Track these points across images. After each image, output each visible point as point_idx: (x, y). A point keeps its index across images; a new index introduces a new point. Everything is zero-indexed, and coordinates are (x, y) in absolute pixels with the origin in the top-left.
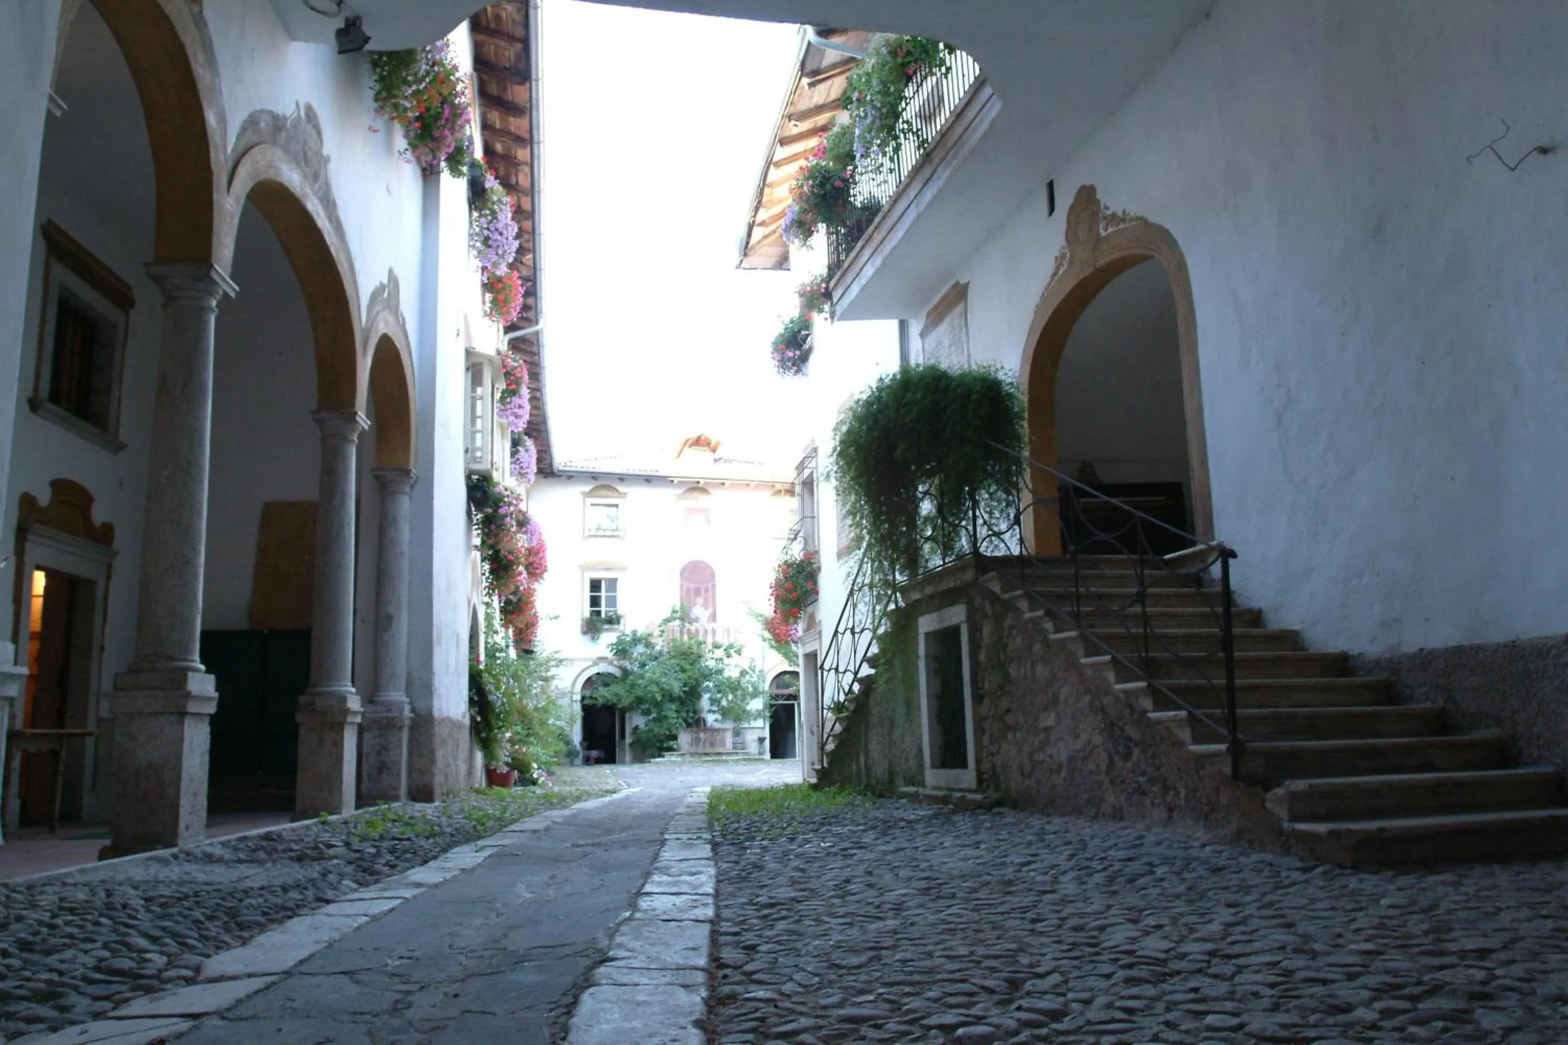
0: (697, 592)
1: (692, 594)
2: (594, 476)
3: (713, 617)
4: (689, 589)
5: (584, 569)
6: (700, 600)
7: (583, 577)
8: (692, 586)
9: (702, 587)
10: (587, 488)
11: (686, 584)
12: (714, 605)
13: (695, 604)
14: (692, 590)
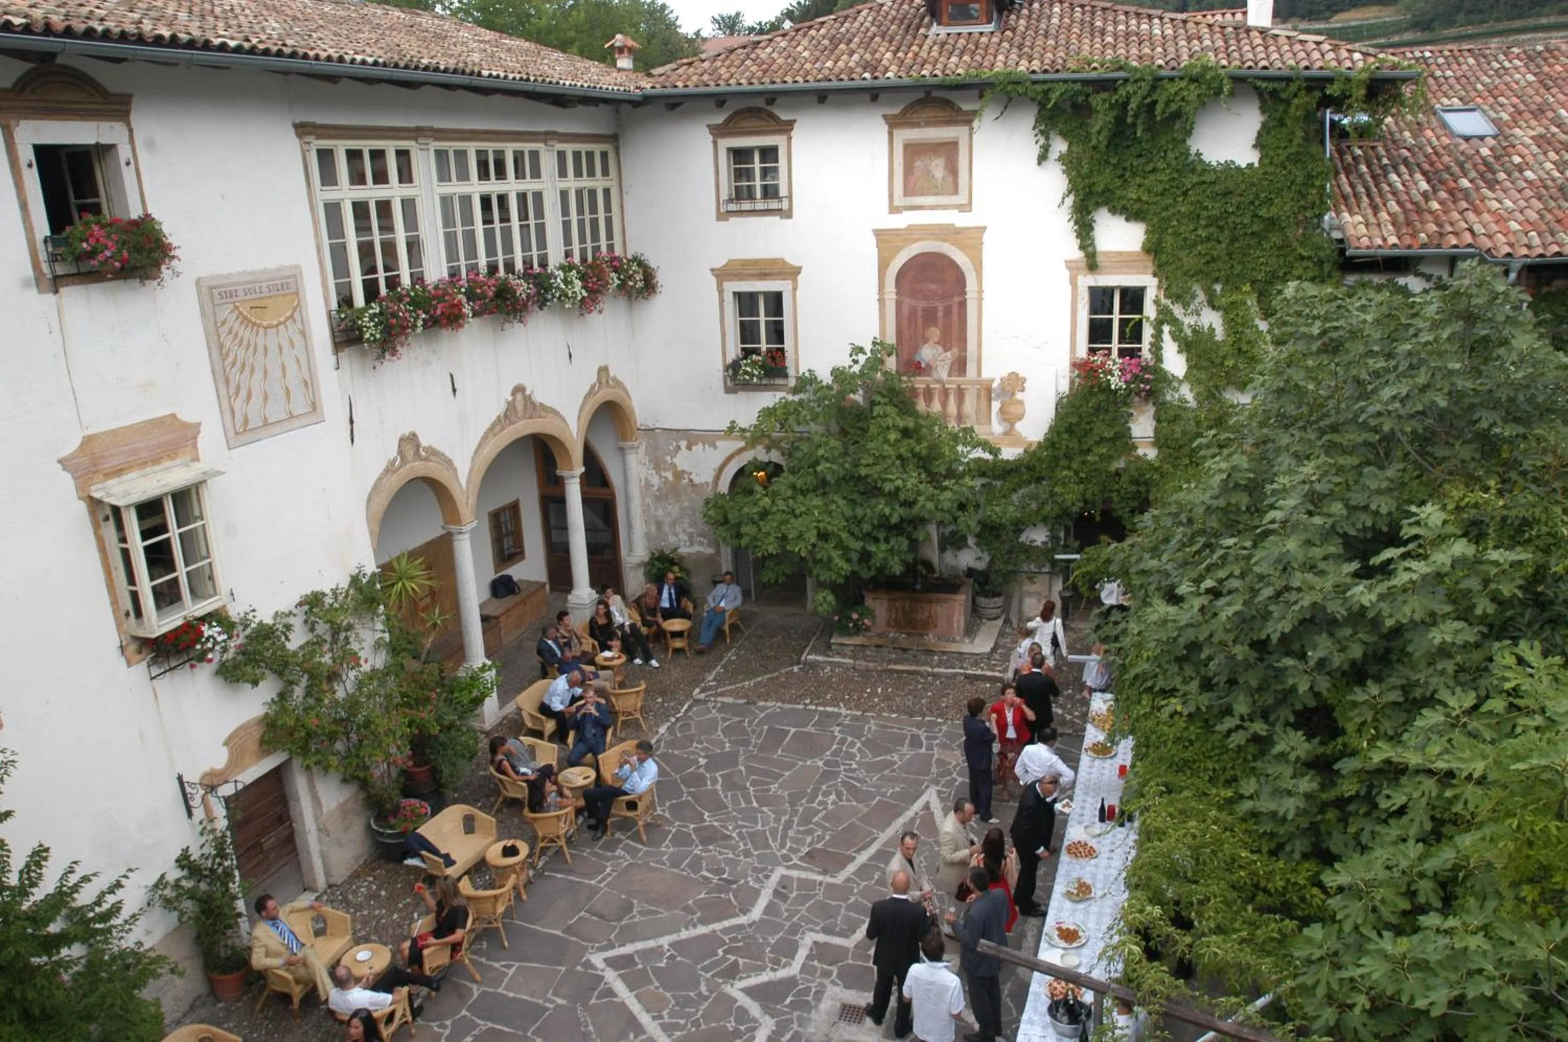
0: (930, 317)
1: (920, 321)
2: (720, 100)
3: (960, 366)
4: (913, 312)
5: (722, 274)
6: (935, 333)
7: (721, 291)
8: (921, 305)
9: (940, 307)
10: (719, 119)
11: (908, 302)
12: (963, 341)
13: (926, 341)
14: (920, 314)
